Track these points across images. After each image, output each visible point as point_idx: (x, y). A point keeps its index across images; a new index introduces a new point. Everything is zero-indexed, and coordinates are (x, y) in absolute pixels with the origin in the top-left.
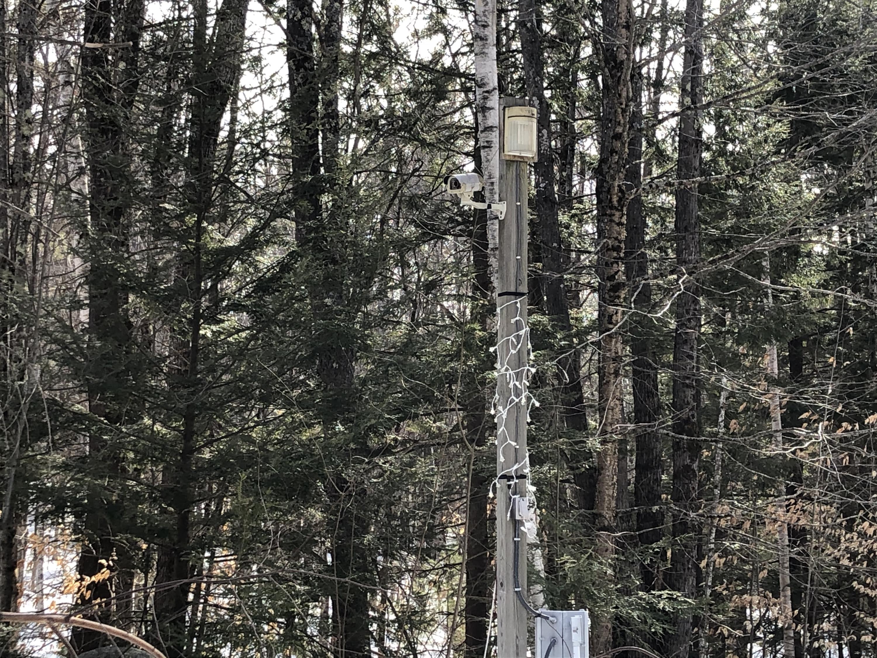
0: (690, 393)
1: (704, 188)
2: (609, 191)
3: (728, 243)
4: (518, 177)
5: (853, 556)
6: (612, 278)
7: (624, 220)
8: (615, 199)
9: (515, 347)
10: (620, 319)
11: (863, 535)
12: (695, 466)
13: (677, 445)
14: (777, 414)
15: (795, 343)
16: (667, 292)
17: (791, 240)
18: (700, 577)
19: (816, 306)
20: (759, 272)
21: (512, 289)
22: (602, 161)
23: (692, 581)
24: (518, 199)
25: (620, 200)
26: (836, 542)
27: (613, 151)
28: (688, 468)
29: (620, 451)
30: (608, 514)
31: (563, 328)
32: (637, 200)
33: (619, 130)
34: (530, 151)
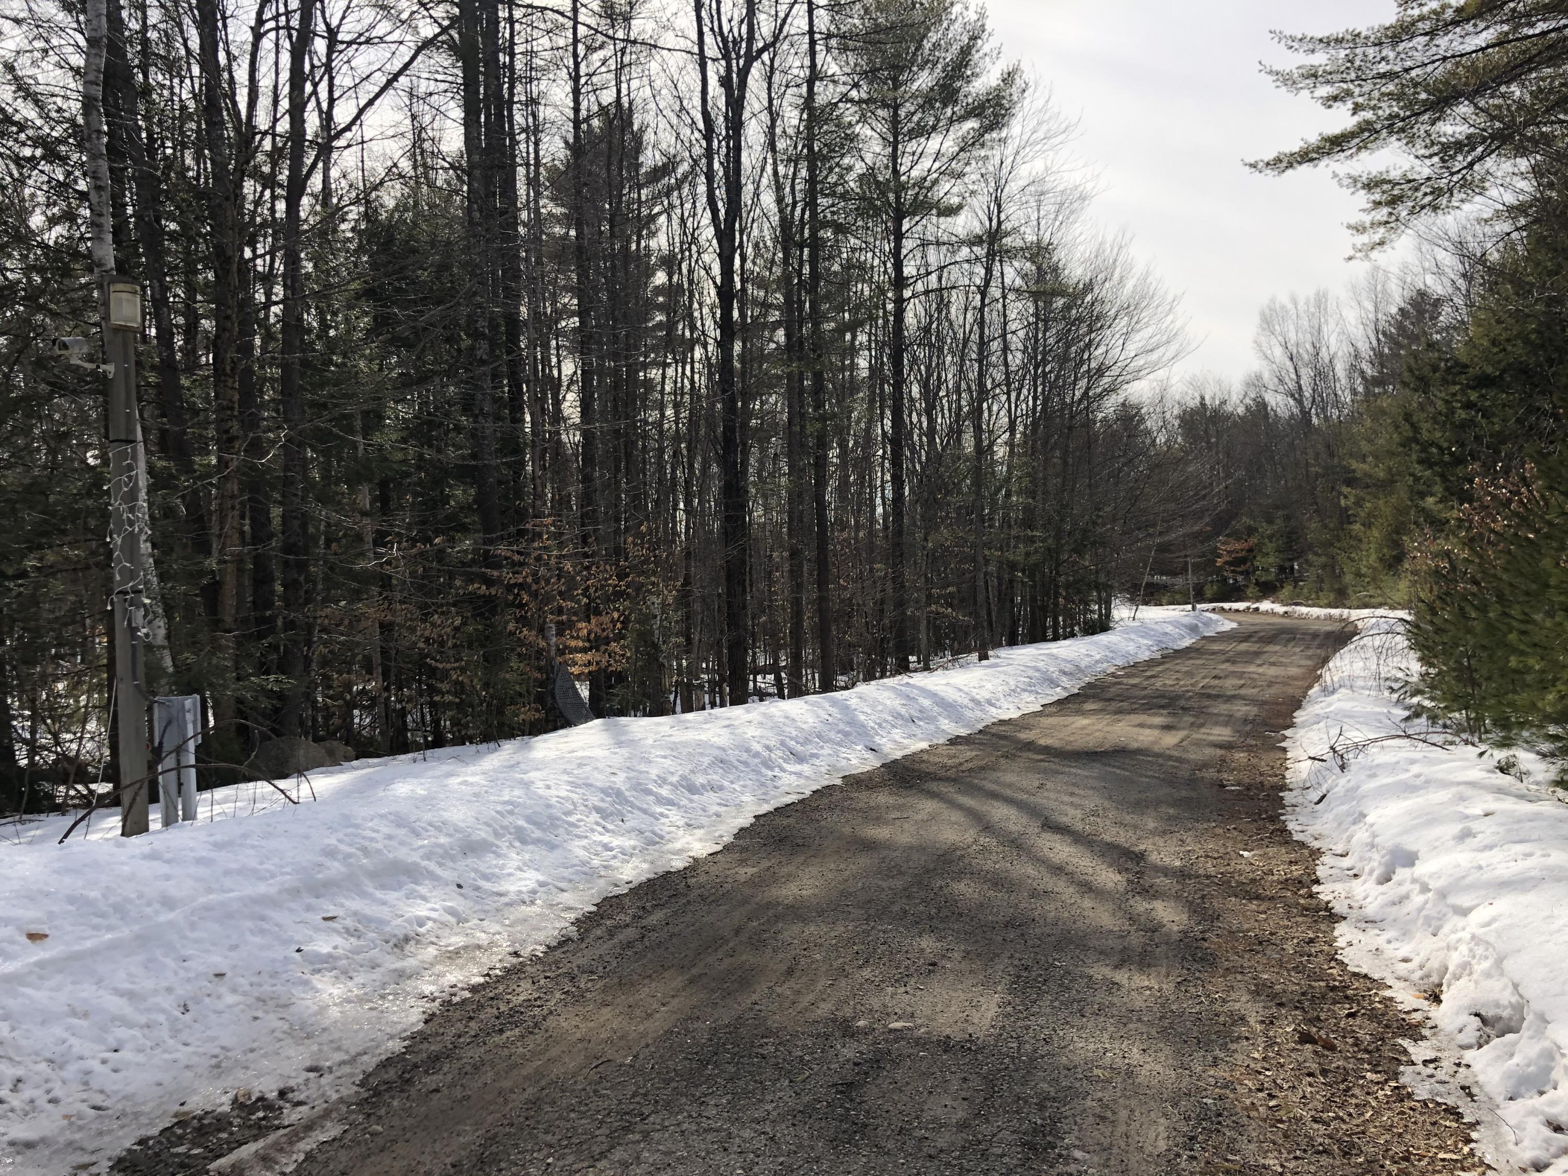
0: (296, 523)
1: (305, 363)
2: (223, 361)
3: (324, 406)
4: (125, 344)
5: (427, 640)
6: (227, 432)
7: (237, 385)
8: (228, 368)
9: (127, 485)
10: (233, 465)
11: (433, 625)
12: (302, 579)
13: (286, 563)
14: (369, 538)
15: (383, 485)
16: (273, 442)
17: (372, 405)
18: (307, 661)
19: (399, 456)
20: (351, 430)
21: (123, 437)
22: (217, 336)
23: (300, 667)
24: (126, 362)
25: (232, 369)
26: (413, 630)
27: (224, 330)
28: (296, 581)
29: (238, 570)
30: (228, 619)
31: (187, 473)
32: (249, 371)
33: (229, 312)
34: (134, 320)
